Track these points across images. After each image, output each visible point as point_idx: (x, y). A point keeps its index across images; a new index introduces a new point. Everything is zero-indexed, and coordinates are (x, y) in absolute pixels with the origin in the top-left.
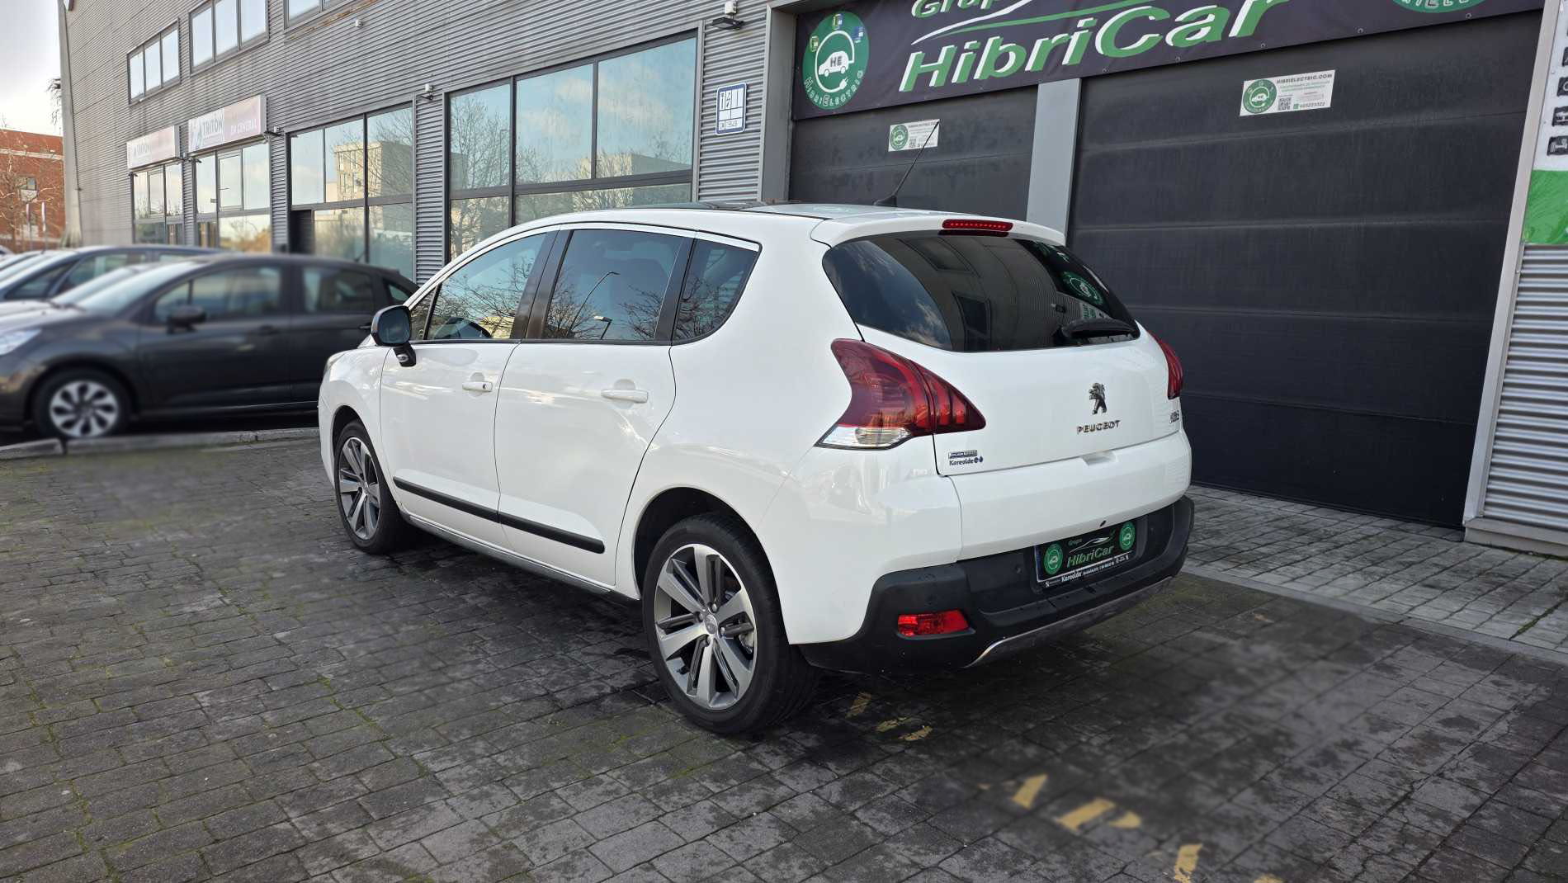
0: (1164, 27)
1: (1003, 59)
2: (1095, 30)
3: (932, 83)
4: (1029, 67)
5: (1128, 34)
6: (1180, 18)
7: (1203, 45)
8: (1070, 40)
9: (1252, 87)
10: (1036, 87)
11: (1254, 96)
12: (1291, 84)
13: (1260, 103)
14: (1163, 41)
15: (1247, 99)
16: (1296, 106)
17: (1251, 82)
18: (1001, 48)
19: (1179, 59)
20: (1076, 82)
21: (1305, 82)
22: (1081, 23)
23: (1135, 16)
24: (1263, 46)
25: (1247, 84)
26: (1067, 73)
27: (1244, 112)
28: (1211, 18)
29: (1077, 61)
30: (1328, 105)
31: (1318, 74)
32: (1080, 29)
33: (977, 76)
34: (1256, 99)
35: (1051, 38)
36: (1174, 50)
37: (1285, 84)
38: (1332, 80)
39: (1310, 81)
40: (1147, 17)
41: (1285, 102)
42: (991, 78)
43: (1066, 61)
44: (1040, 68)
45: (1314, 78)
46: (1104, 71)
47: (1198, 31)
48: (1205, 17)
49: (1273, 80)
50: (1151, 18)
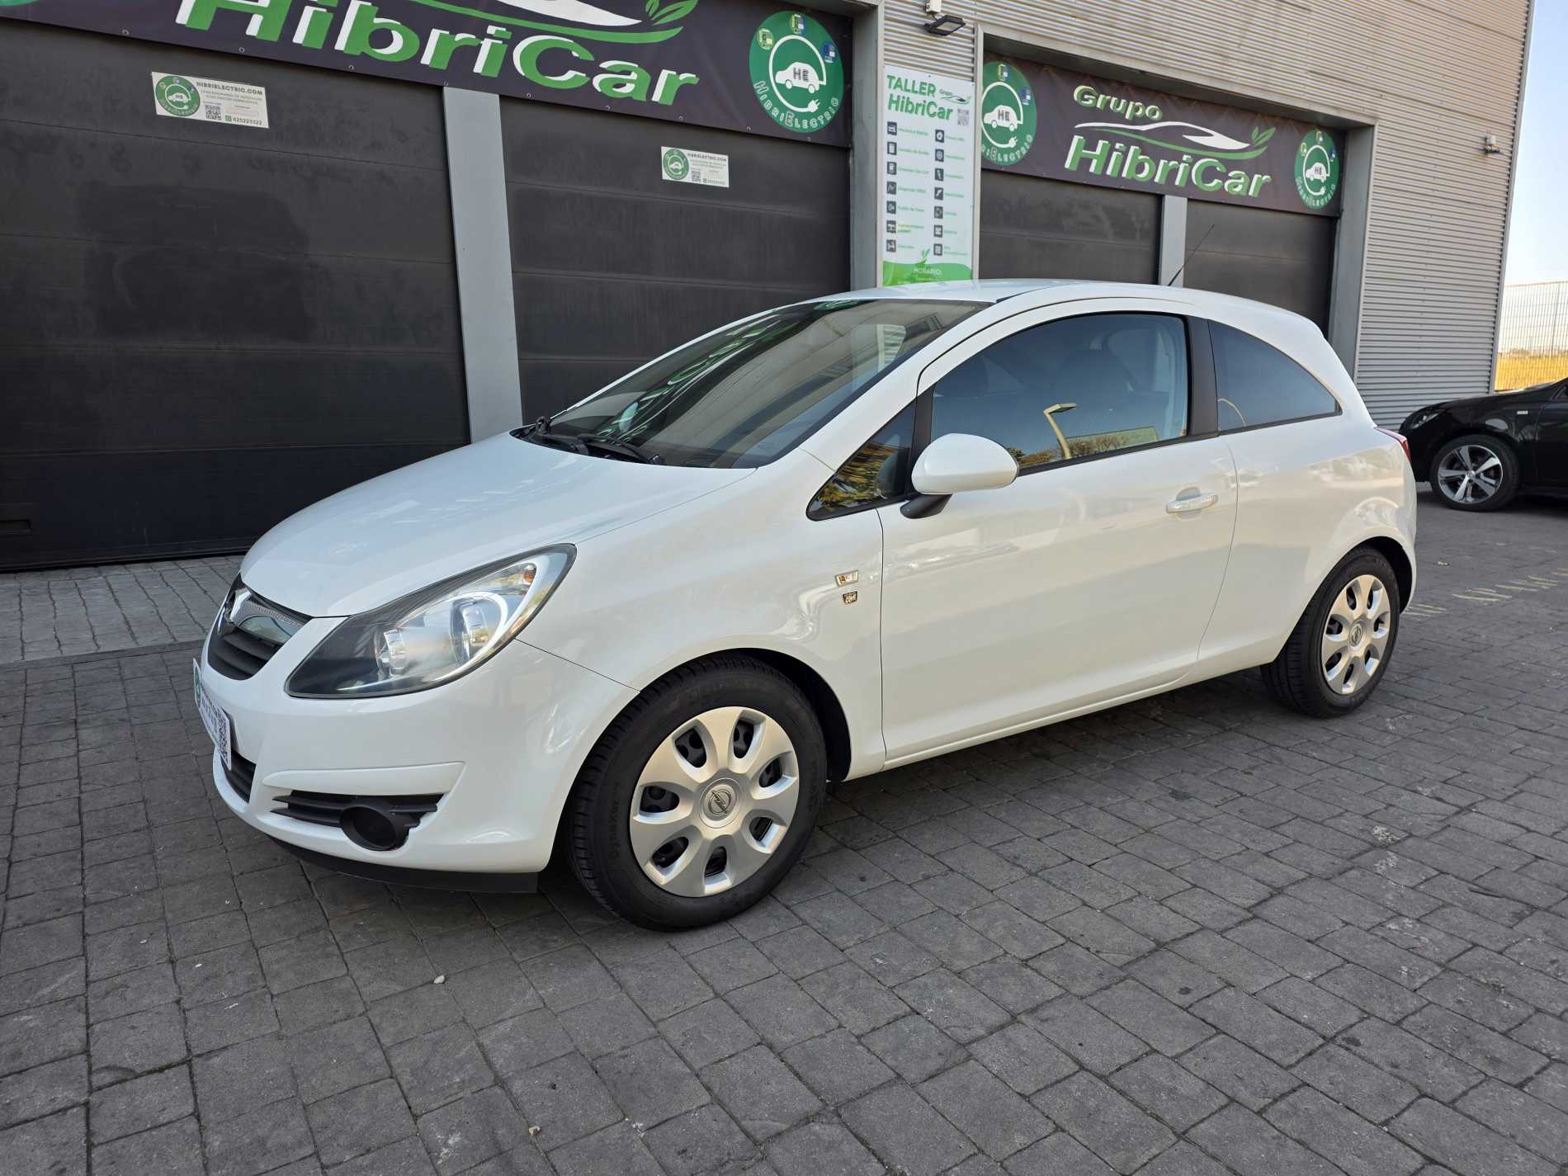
0: (592, 69)
1: (382, 38)
2: (512, 44)
3: (253, 29)
4: (426, 59)
5: (553, 61)
6: (605, 65)
7: (628, 100)
8: (480, 45)
9: (669, 153)
10: (439, 90)
11: (671, 163)
12: (698, 159)
13: (677, 171)
14: (591, 81)
15: (666, 166)
16: (705, 180)
17: (669, 149)
18: (377, 21)
19: (608, 108)
20: (494, 99)
21: (708, 160)
22: (491, 30)
23: (558, 46)
24: (681, 119)
25: (664, 150)
26: (481, 83)
27: (665, 176)
28: (634, 76)
29: (494, 73)
30: (727, 185)
31: (717, 156)
32: (491, 37)
33: (341, 45)
34: (673, 166)
35: (454, 32)
36: (602, 96)
37: (694, 158)
38: (727, 163)
39: (712, 161)
40: (570, 52)
41: (696, 175)
42: (364, 55)
43: (478, 68)
44: (443, 65)
45: (714, 158)
46: (529, 95)
47: (625, 85)
48: (629, 73)
49: (685, 152)
50: (575, 54)
